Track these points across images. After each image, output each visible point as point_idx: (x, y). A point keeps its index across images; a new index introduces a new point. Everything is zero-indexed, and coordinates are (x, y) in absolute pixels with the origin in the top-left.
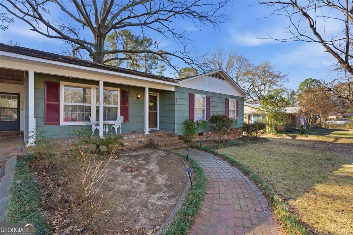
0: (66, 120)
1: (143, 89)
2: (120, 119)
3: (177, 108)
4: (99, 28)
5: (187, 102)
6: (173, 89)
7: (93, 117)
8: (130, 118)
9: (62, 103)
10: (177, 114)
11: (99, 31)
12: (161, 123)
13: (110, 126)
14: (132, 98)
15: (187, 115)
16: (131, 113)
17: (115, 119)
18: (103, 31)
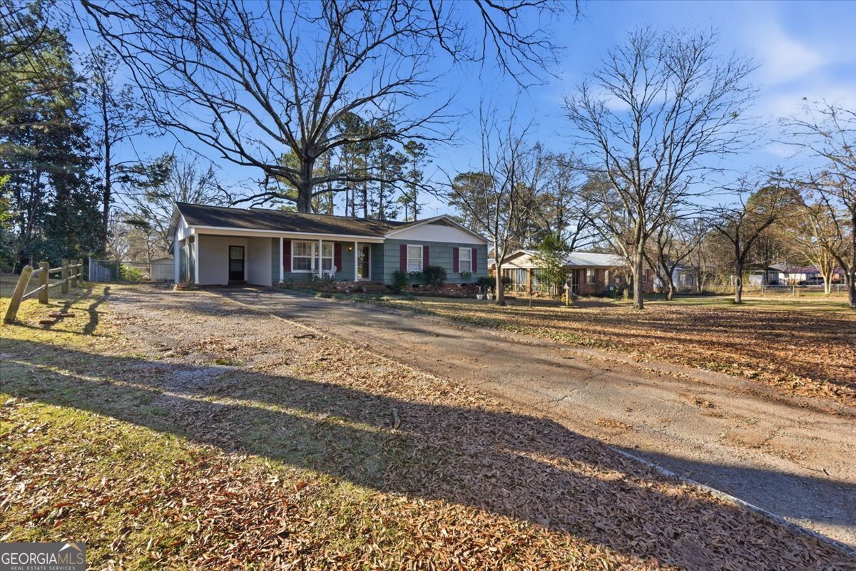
0: (294, 269)
1: (353, 243)
2: (334, 268)
3: (385, 259)
4: (306, 150)
5: (398, 253)
6: (382, 242)
7: (313, 266)
8: (343, 269)
9: (292, 256)
10: (385, 265)
11: (306, 154)
12: (373, 274)
13: (326, 274)
14: (344, 252)
15: (398, 266)
16: (343, 264)
17: (330, 269)
18: (311, 154)
